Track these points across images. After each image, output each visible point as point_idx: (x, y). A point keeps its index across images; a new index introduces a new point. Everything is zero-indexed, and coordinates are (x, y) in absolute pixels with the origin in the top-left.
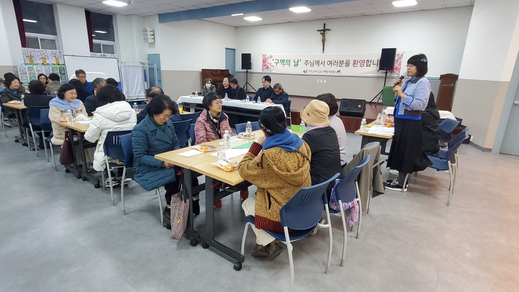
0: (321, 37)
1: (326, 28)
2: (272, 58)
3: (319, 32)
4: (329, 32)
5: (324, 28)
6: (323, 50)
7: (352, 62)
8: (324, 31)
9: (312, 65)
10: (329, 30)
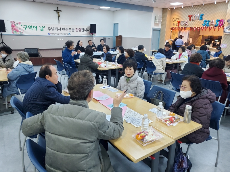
2: (21, 25)
6: (59, 22)
7: (75, 29)
9: (53, 30)
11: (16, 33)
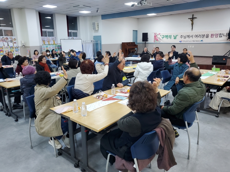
0: (191, 22)
1: (194, 17)
2: (160, 35)
3: (190, 20)
4: (196, 19)
5: (193, 17)
6: (192, 29)
7: (210, 35)
8: (192, 19)
9: (185, 37)
10: (196, 18)
11: (156, 42)
